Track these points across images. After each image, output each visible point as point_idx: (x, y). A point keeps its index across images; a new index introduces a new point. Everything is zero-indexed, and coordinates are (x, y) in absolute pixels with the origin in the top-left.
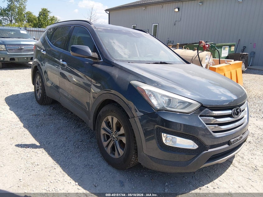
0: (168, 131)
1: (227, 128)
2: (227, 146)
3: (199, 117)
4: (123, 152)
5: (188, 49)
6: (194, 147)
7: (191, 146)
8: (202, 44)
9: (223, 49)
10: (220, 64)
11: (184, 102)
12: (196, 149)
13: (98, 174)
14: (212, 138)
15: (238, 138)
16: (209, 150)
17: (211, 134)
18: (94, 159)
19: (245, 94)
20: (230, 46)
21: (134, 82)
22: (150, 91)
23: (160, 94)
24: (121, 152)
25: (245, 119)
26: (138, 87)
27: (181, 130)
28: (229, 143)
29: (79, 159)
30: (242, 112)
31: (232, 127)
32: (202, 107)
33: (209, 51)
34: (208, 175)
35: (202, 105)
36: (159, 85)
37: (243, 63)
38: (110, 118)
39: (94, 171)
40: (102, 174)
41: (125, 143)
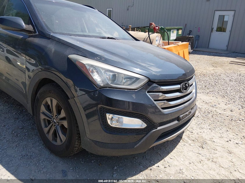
0: (113, 111)
1: (175, 104)
2: (176, 122)
3: (147, 93)
4: (65, 138)
5: (139, 31)
6: (142, 126)
7: (139, 125)
8: (152, 26)
9: (171, 32)
10: (169, 45)
11: (130, 78)
12: (145, 128)
13: (38, 164)
14: (160, 115)
15: (187, 113)
16: (159, 128)
17: (160, 111)
18: (34, 148)
19: (193, 68)
20: (178, 30)
21: (73, 56)
22: (92, 66)
23: (103, 69)
24: (63, 138)
25: (193, 94)
26: (77, 62)
27: (129, 109)
28: (178, 119)
29: (16, 149)
30: (191, 86)
31: (181, 102)
32: (150, 82)
33: (158, 33)
34: (159, 153)
35: (150, 79)
36: (103, 59)
37: (190, 46)
38: (48, 100)
39: (33, 161)
40: (42, 164)
41: (67, 128)
